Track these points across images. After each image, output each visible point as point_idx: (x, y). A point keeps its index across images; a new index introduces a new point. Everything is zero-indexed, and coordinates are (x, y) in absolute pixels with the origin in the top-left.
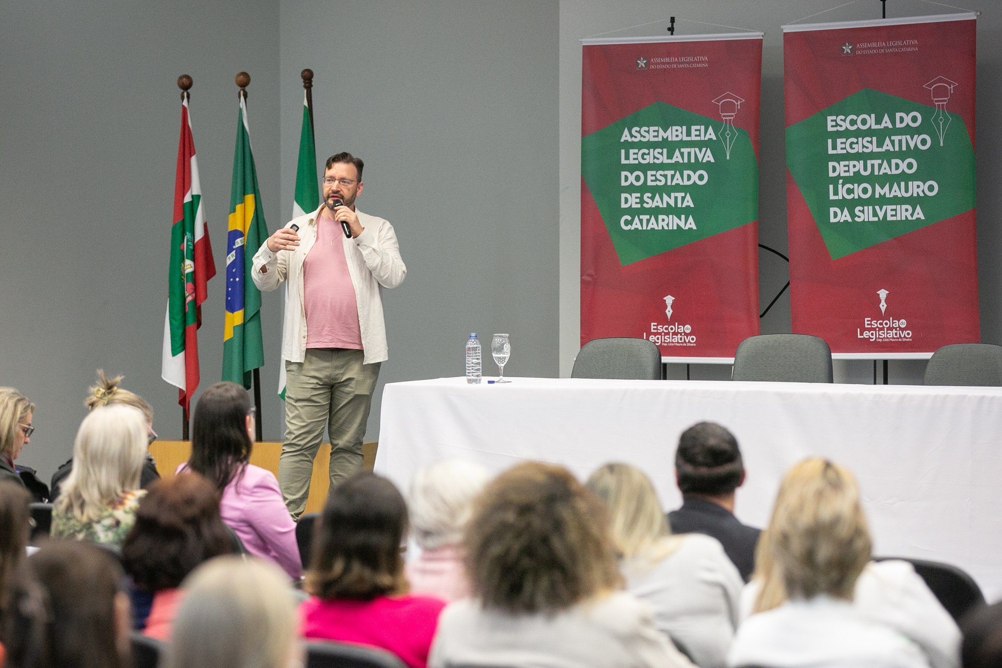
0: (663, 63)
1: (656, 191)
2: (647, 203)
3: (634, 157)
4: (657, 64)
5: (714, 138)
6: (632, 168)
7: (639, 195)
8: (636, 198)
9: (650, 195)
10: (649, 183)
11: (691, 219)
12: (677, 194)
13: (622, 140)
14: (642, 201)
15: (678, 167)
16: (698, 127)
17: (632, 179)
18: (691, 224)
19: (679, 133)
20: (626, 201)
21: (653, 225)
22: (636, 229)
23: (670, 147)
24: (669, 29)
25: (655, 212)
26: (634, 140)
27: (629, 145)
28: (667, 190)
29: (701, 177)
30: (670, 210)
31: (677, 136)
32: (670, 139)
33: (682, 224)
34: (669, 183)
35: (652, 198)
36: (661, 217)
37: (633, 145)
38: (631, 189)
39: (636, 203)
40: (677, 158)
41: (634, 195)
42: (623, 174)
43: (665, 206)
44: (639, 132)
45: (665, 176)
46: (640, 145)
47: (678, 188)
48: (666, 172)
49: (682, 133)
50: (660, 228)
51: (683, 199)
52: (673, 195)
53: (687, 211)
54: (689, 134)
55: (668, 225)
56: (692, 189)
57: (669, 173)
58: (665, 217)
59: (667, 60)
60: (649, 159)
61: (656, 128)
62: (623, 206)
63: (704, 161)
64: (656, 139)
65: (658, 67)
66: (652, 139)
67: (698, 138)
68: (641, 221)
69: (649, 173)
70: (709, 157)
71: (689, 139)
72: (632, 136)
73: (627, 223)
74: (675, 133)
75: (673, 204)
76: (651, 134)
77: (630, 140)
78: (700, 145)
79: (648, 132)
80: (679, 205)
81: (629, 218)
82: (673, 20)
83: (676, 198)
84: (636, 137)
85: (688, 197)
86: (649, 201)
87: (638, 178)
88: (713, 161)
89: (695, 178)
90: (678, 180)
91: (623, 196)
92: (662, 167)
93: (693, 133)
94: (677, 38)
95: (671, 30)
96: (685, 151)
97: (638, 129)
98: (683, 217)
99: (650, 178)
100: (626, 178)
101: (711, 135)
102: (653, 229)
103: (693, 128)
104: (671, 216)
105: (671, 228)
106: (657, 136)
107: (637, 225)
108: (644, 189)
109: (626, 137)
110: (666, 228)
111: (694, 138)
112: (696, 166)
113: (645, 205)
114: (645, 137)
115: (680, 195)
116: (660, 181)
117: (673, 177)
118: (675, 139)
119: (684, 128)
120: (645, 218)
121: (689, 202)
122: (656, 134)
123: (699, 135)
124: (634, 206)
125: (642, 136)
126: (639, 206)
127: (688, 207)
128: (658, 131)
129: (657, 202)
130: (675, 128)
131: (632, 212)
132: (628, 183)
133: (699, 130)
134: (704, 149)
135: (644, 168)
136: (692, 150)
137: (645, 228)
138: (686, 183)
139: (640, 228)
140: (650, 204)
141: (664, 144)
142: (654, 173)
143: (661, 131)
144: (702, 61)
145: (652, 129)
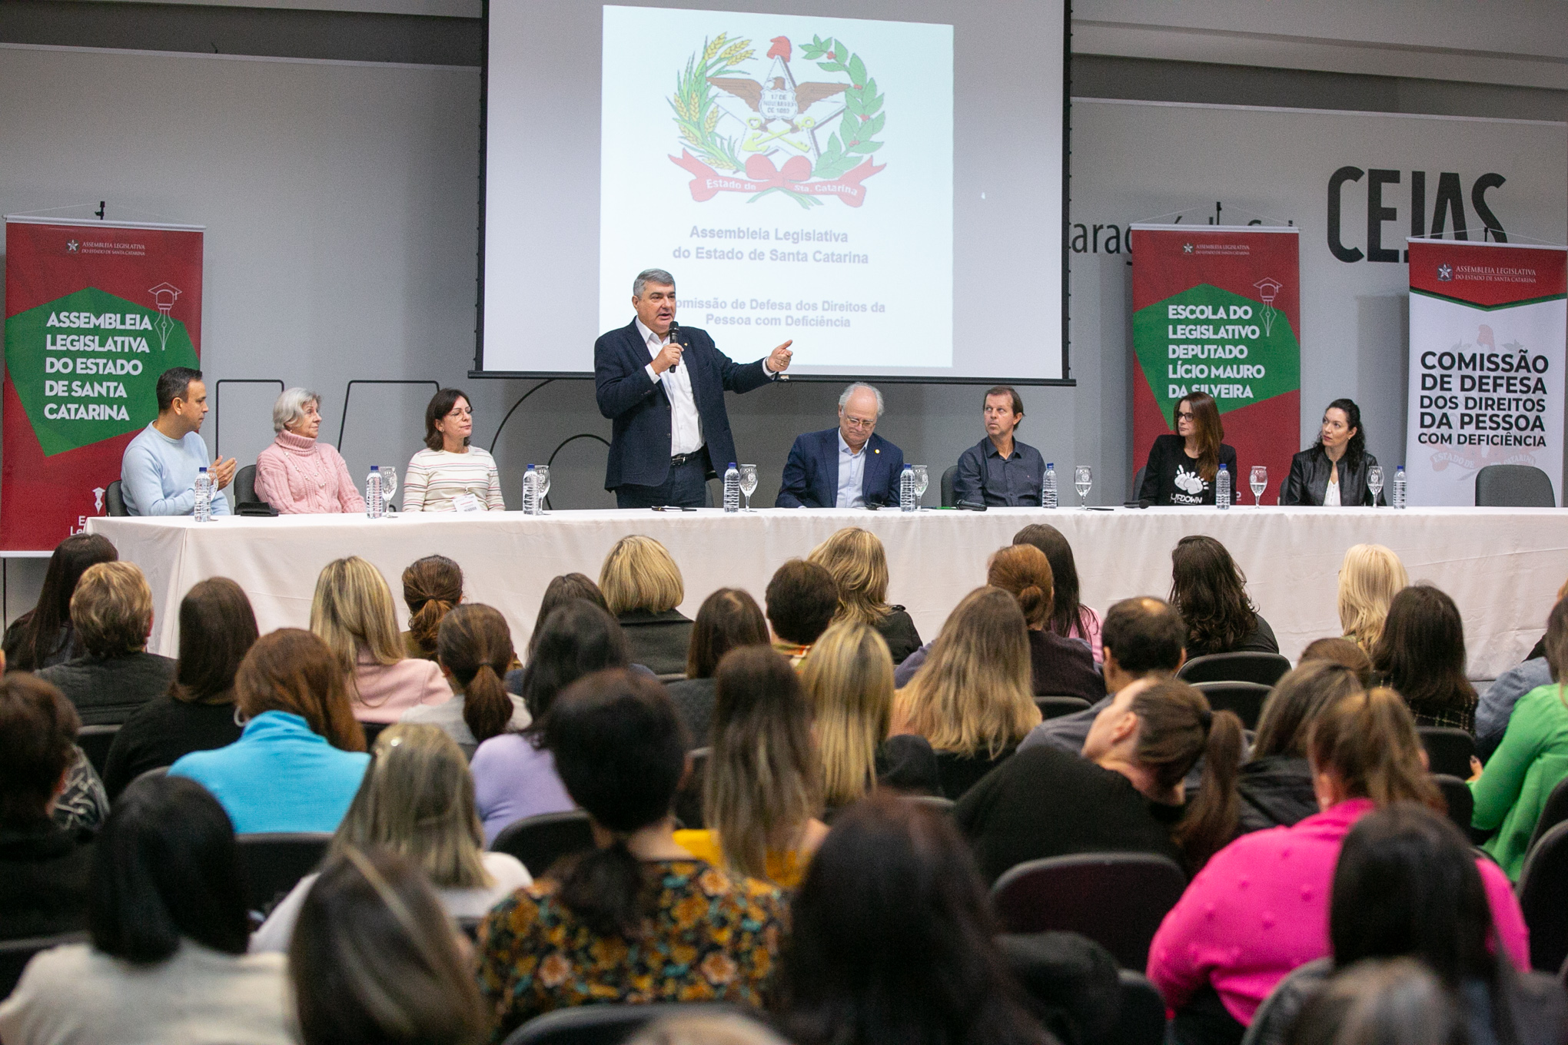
0: (97, 248)
1: (85, 379)
2: (76, 392)
3: (62, 343)
4: (89, 248)
5: (150, 328)
6: (59, 355)
7: (66, 383)
8: (63, 386)
9: (79, 383)
10: (79, 371)
11: (123, 409)
12: (109, 384)
13: (49, 325)
14: (70, 389)
15: (111, 356)
16: (133, 316)
17: (58, 365)
18: (124, 415)
19: (112, 321)
20: (52, 388)
21: (82, 414)
22: (63, 418)
23: (104, 335)
24: (97, 214)
25: (86, 401)
26: (62, 325)
27: (55, 331)
28: (99, 378)
29: (135, 367)
30: (100, 400)
31: (110, 324)
32: (102, 327)
33: (114, 414)
34: (101, 372)
35: (82, 387)
36: (91, 407)
37: (61, 331)
38: (57, 376)
39: (63, 391)
40: (110, 346)
41: (61, 383)
42: (49, 360)
43: (96, 395)
44: (68, 317)
45: (97, 365)
46: (69, 331)
47: (110, 377)
48: (98, 361)
49: (115, 321)
50: (91, 418)
51: (116, 388)
52: (104, 384)
53: (120, 402)
54: (123, 322)
55: (99, 415)
56: (126, 380)
57: (101, 362)
58: (96, 407)
59: (101, 245)
60: (79, 346)
61: (88, 315)
62: (48, 393)
63: (139, 351)
64: (87, 326)
65: (91, 251)
66: (83, 326)
67: (133, 328)
68: (69, 410)
69: (79, 360)
70: (143, 346)
71: (123, 327)
72: (60, 321)
73: (52, 411)
74: (108, 321)
75: (104, 393)
76: (82, 320)
77: (57, 325)
78: (135, 334)
79: (79, 318)
80: (112, 395)
81: (55, 406)
82: (102, 204)
83: (108, 388)
84: (64, 322)
85: (121, 387)
86: (79, 389)
87: (65, 366)
88: (148, 351)
89: (128, 367)
90: (110, 369)
91: (48, 383)
92: (94, 355)
93: (128, 321)
94: (108, 222)
95: (101, 214)
96: (119, 339)
97: (67, 314)
98: (115, 407)
99: (79, 366)
100: (52, 365)
101: (147, 324)
102: (82, 419)
103: (128, 316)
104: (102, 406)
105: (102, 418)
106: (89, 323)
107: (63, 413)
108: (73, 376)
109: (53, 321)
110: (97, 418)
111: (128, 327)
112: (130, 355)
113: (73, 394)
114: (74, 323)
115: (112, 385)
116: (91, 369)
117: (105, 365)
118: (108, 327)
119: (119, 316)
120: (73, 407)
121: (122, 392)
122: (87, 320)
123: (135, 324)
124: (61, 394)
125: (71, 321)
126: (66, 394)
127: (121, 397)
128: (89, 318)
129: (88, 391)
130: (108, 315)
131: (59, 401)
132: (54, 370)
133: (135, 319)
134: (139, 339)
135: (74, 355)
136: (127, 339)
137: (73, 417)
138: (119, 372)
139: (67, 417)
140: (79, 393)
141: (96, 331)
142: (84, 360)
143: (93, 318)
144: (138, 250)
145: (83, 315)
